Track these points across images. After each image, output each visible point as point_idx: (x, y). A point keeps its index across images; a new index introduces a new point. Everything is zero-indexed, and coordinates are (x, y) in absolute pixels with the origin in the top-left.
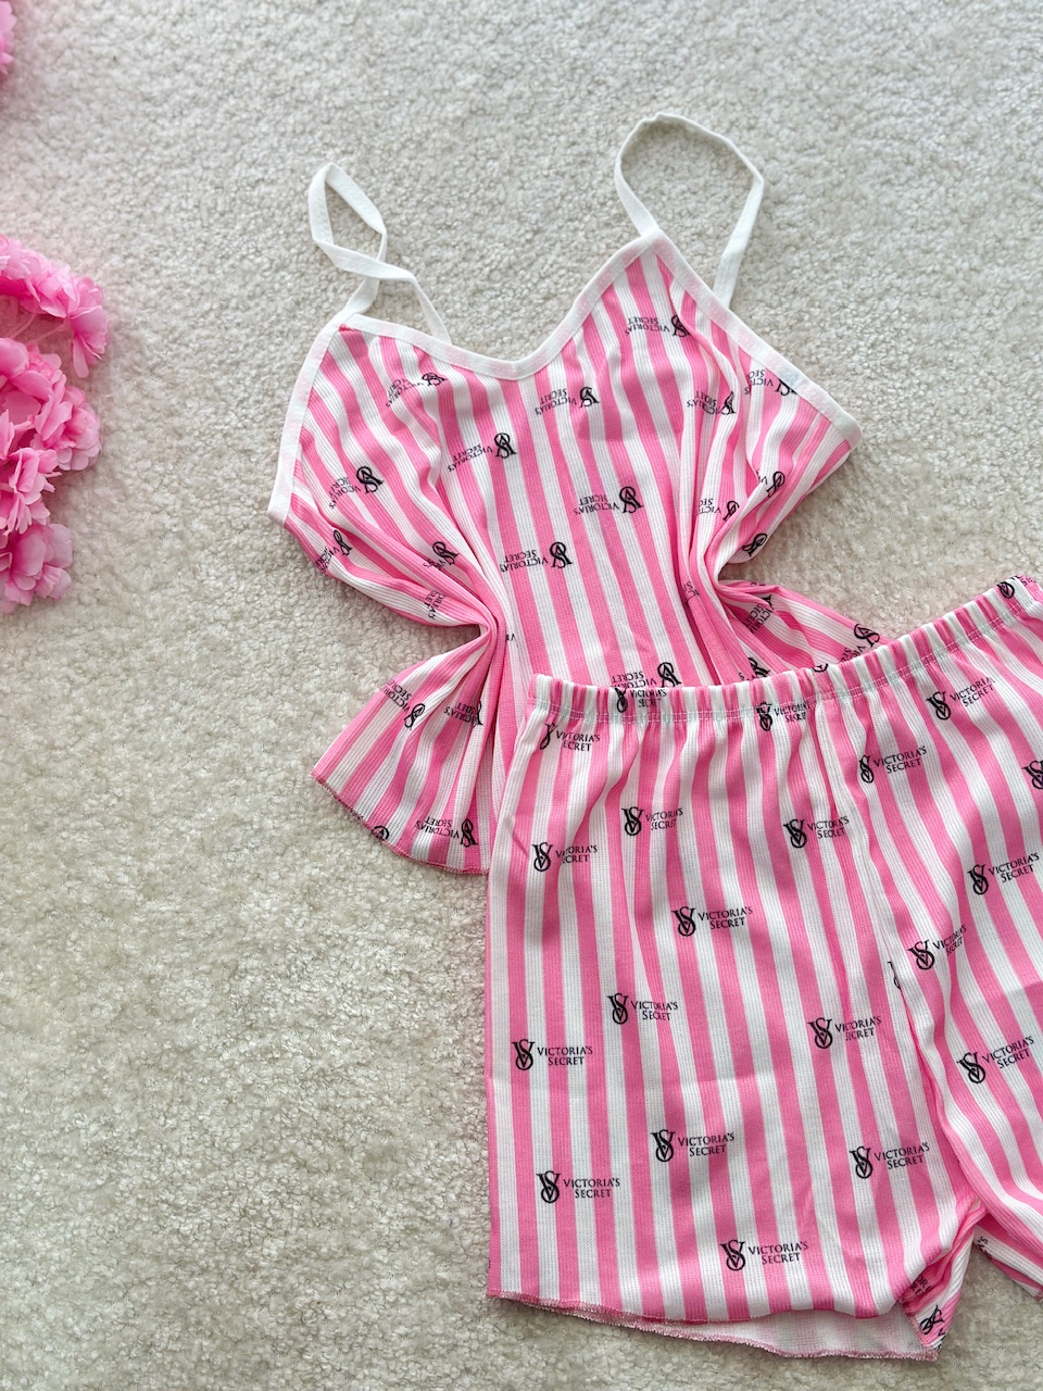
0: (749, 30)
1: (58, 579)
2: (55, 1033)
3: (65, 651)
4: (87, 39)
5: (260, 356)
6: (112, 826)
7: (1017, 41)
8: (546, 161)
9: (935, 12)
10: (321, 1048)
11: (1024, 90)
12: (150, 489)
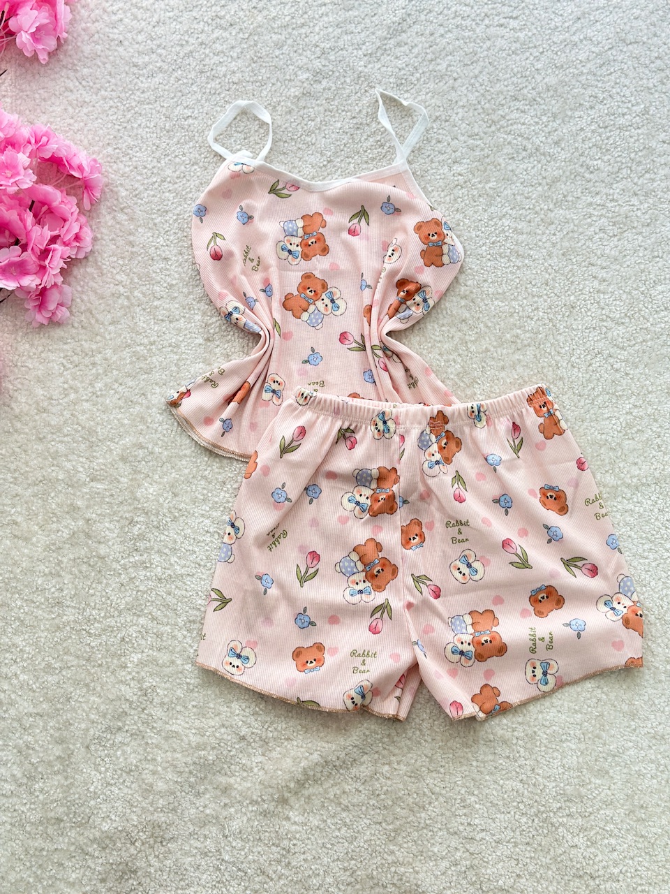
0: (454, 68)
1: (63, 313)
2: (38, 542)
3: (63, 351)
4: (107, 30)
5: (179, 209)
6: (78, 442)
7: (589, 92)
8: (339, 125)
9: (550, 71)
10: (171, 564)
11: (589, 119)
12: (115, 272)
